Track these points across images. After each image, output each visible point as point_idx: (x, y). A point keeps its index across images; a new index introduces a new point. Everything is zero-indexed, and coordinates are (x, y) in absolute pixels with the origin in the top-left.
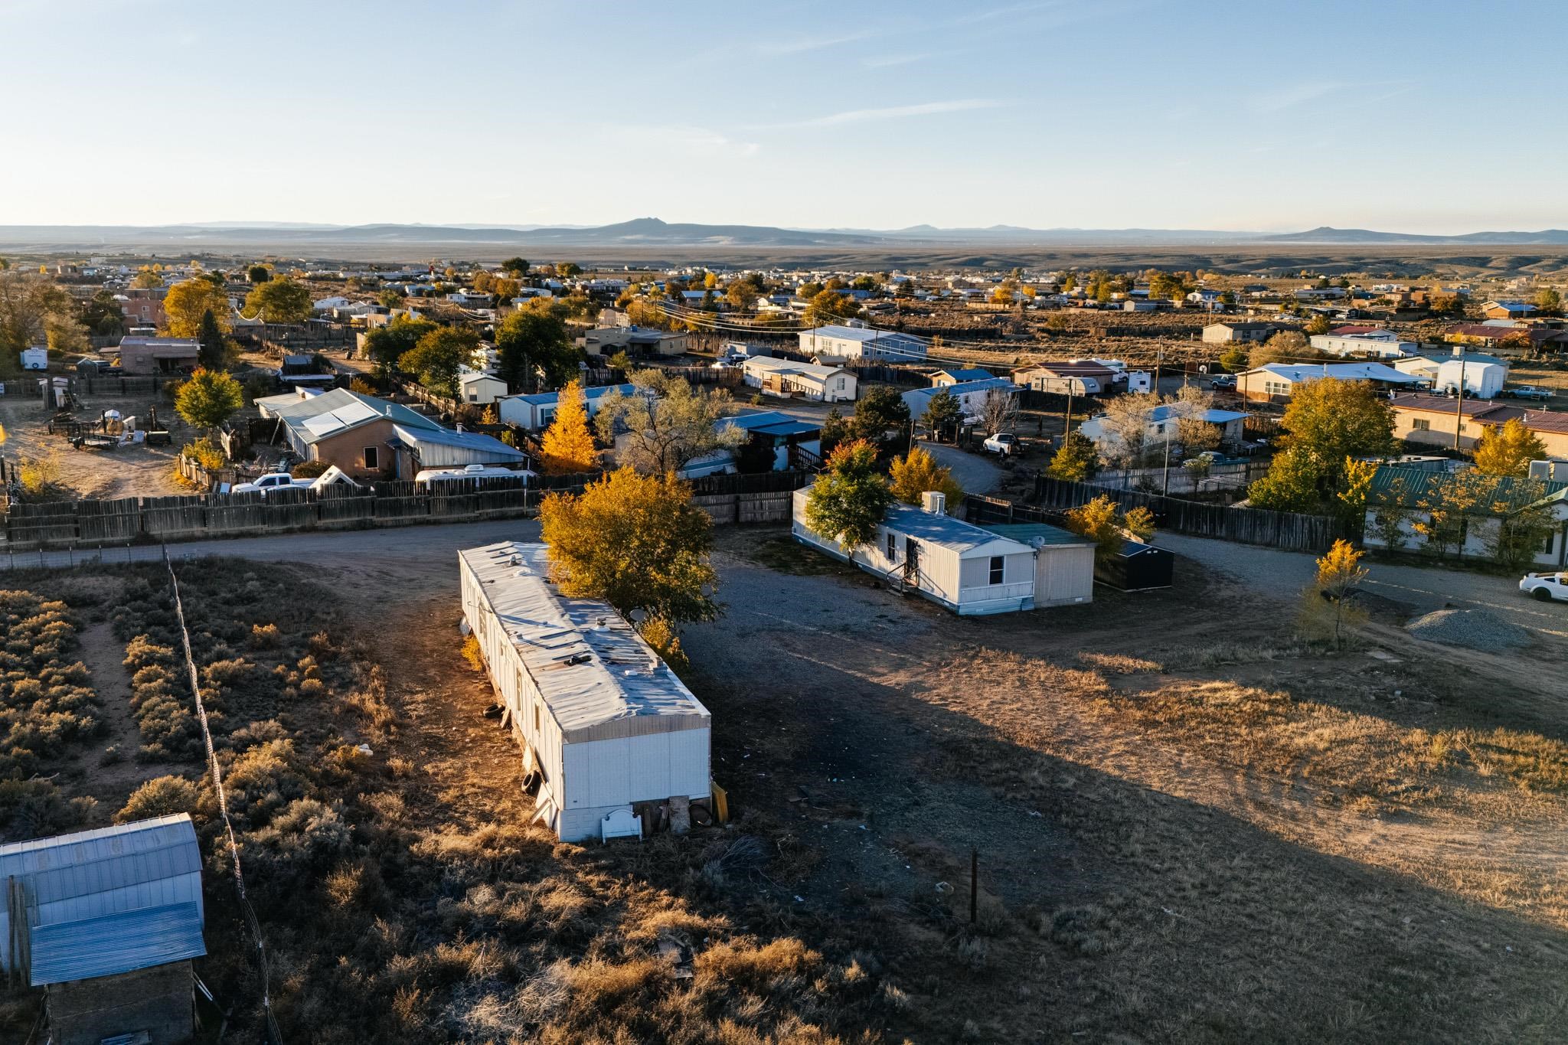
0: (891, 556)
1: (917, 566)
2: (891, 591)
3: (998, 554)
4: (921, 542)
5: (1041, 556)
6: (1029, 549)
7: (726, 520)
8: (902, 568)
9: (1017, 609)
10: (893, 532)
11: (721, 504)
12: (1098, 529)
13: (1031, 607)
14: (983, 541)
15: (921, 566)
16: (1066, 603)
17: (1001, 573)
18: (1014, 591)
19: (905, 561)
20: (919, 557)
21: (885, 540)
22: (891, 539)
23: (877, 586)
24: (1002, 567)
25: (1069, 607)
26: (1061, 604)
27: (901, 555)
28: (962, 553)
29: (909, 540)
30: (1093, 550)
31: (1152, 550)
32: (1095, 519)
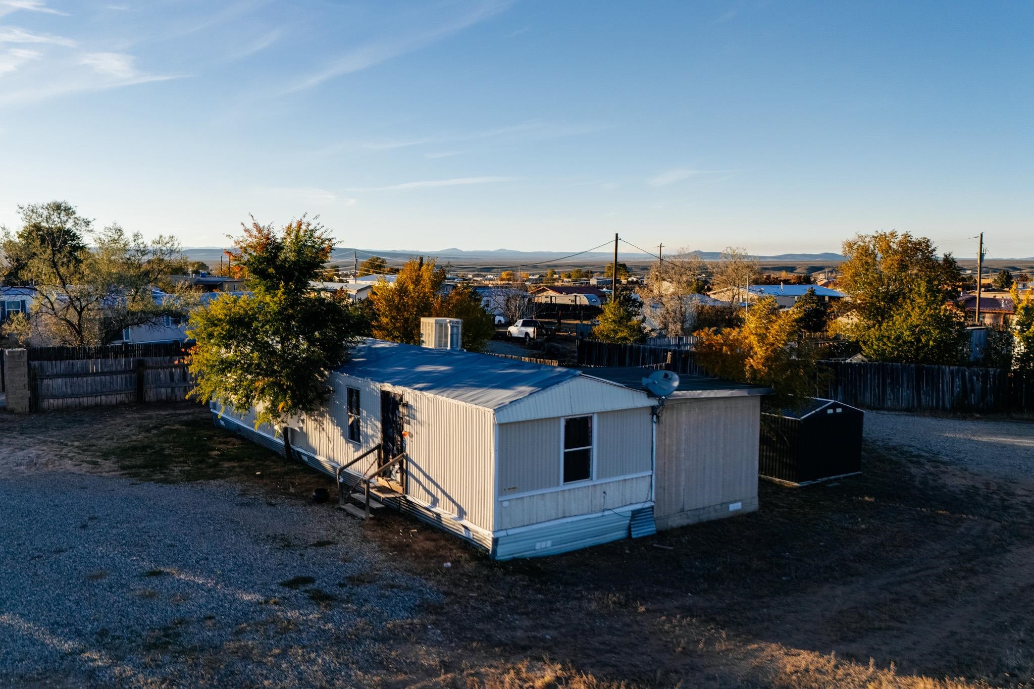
0: (353, 434)
1: (402, 449)
2: (349, 507)
3: (579, 410)
4: (409, 394)
5: (666, 416)
6: (641, 401)
7: (120, 398)
8: (372, 457)
9: (621, 534)
10: (357, 382)
11: (111, 373)
12: (767, 359)
13: (649, 529)
14: (545, 384)
15: (411, 448)
16: (713, 516)
17: (586, 455)
18: (614, 495)
19: (378, 440)
20: (407, 428)
21: (342, 401)
22: (354, 399)
23: (322, 498)
24: (588, 442)
25: (720, 522)
26: (705, 518)
27: (373, 429)
28: (498, 410)
29: (385, 395)
30: (757, 403)
31: (834, 406)
32: (762, 338)
